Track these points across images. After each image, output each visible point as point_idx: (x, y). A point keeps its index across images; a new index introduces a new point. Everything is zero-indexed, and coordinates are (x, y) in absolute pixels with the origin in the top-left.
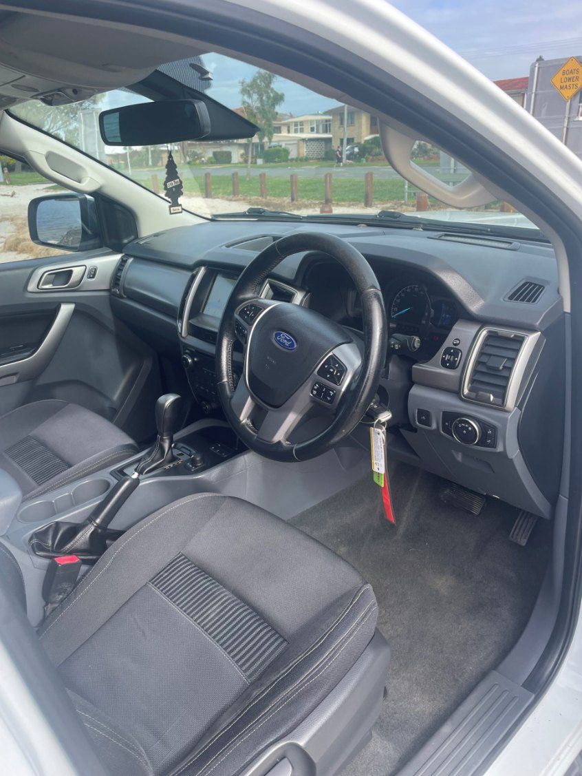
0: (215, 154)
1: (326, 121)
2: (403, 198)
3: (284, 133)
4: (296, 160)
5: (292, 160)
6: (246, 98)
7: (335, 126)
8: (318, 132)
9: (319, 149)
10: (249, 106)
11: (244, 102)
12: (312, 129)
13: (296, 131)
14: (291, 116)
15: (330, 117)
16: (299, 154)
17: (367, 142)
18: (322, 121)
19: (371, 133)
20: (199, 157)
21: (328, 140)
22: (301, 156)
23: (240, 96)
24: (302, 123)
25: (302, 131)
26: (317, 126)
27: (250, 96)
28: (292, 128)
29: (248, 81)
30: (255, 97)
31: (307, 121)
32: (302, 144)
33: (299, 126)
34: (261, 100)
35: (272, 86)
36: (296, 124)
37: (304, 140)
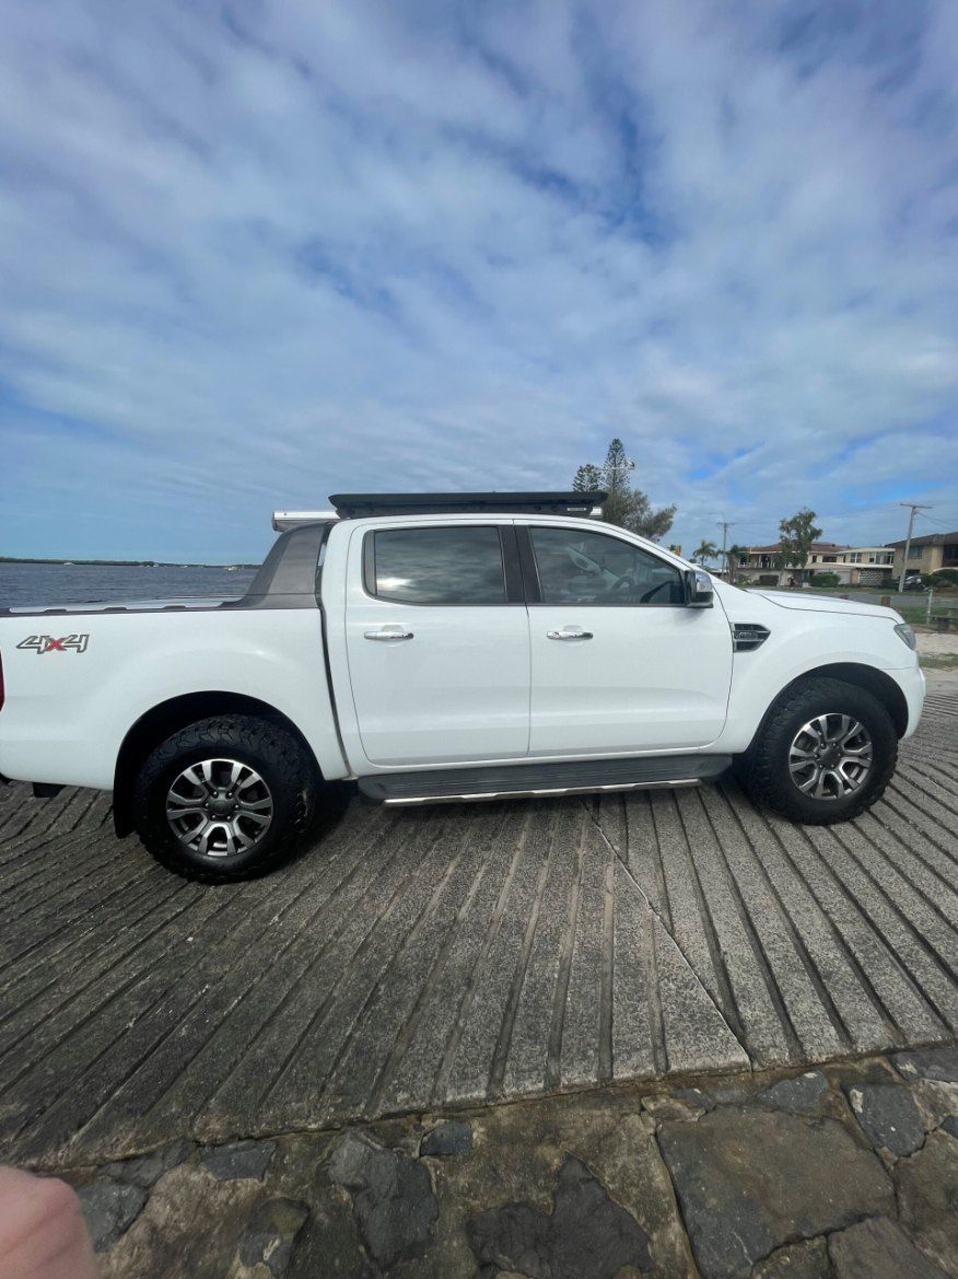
0: (761, 577)
1: (889, 553)
2: (925, 622)
3: (840, 563)
4: (847, 586)
5: (842, 586)
6: (785, 534)
7: (898, 559)
8: (878, 563)
9: (877, 579)
10: (786, 539)
11: (782, 537)
12: (872, 560)
13: (852, 561)
14: (849, 548)
15: (893, 550)
16: (851, 580)
17: (935, 574)
18: (884, 553)
19: (943, 566)
20: (746, 578)
21: (890, 570)
22: (854, 581)
23: (779, 532)
24: (860, 554)
25: (859, 561)
26: (878, 557)
27: (788, 532)
28: (849, 558)
29: (789, 519)
30: (794, 532)
31: (866, 553)
32: (856, 572)
33: (858, 557)
34: (798, 534)
35: (811, 523)
36: (853, 555)
37: (858, 569)
